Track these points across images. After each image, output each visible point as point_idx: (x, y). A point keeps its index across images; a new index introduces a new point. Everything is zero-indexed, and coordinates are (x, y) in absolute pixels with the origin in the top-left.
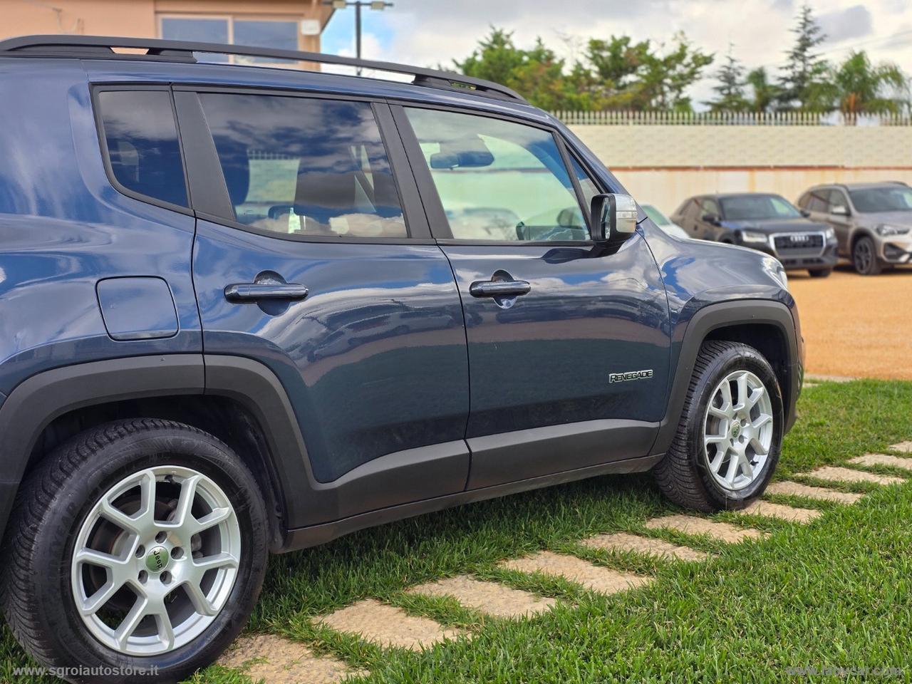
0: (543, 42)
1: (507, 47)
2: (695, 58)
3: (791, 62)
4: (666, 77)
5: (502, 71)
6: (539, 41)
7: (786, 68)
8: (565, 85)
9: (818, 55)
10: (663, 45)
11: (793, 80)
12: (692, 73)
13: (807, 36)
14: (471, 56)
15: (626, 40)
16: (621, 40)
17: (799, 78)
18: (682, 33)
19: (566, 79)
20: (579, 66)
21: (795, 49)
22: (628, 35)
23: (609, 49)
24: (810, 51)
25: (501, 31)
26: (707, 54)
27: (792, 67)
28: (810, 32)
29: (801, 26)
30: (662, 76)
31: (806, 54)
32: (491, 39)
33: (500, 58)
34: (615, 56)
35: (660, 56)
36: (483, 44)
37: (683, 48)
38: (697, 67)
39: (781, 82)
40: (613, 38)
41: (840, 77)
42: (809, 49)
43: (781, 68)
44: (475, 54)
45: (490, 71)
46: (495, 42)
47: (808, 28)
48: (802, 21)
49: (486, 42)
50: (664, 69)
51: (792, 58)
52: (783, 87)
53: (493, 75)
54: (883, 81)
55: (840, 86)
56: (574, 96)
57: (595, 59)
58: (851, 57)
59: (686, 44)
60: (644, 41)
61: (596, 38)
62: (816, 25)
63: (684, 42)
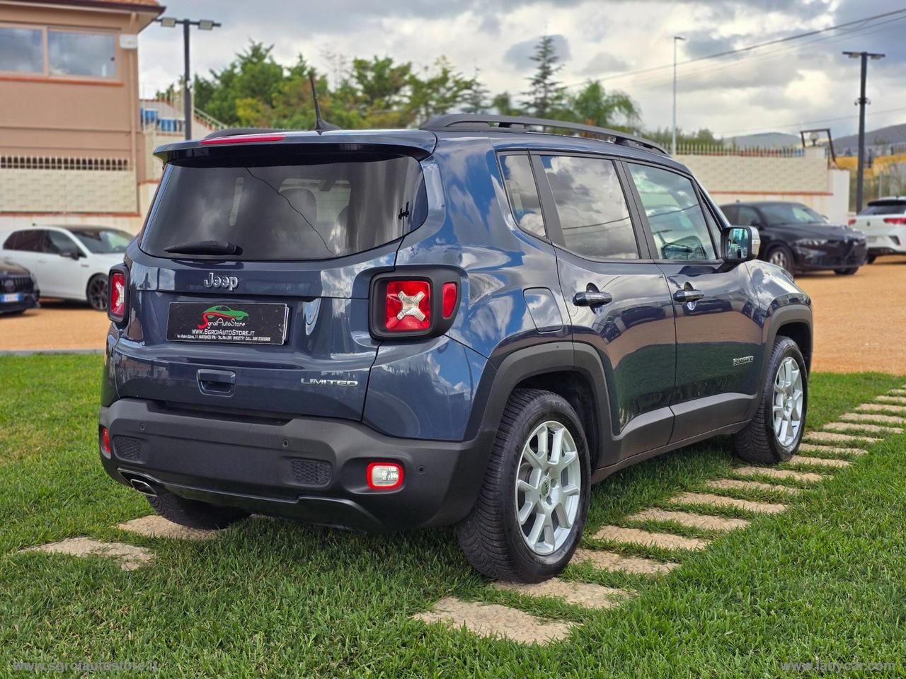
0: (304, 59)
1: (267, 61)
2: (457, 83)
3: (533, 88)
4: (432, 99)
5: (265, 85)
6: (301, 57)
7: (529, 94)
8: (334, 102)
9: (557, 83)
10: (426, 68)
11: (535, 105)
12: (455, 96)
13: (547, 65)
14: (229, 68)
15: (389, 61)
16: (383, 62)
17: (540, 104)
18: (444, 58)
19: (333, 95)
20: (345, 83)
21: (537, 76)
22: (390, 56)
23: (372, 69)
24: (550, 79)
25: (261, 44)
26: (468, 78)
27: (534, 93)
28: (550, 61)
29: (541, 54)
30: (428, 97)
31: (547, 82)
32: (250, 53)
33: (262, 72)
34: (379, 77)
35: (424, 77)
36: (241, 56)
37: (445, 72)
38: (458, 91)
39: (525, 106)
40: (376, 58)
41: (578, 104)
42: (549, 77)
43: (524, 94)
44: (234, 66)
45: (253, 84)
46: (253, 55)
47: (549, 57)
48: (542, 50)
49: (245, 55)
50: (429, 91)
51: (534, 84)
52: (526, 111)
53: (257, 89)
54: (616, 109)
55: (577, 112)
56: (344, 114)
57: (361, 78)
58: (588, 86)
59: (448, 69)
60: (406, 63)
61: (359, 58)
62: (555, 55)
63: (445, 66)
